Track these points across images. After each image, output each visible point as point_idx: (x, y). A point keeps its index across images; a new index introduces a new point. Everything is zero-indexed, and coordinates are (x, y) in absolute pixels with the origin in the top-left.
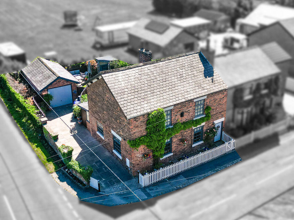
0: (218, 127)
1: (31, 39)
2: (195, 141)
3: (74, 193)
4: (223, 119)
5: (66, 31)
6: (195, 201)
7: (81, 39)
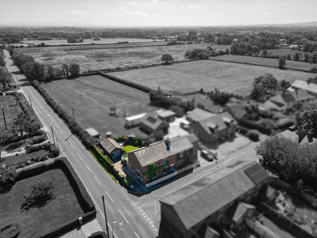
0: (172, 167)
1: (97, 122)
2: (164, 172)
3: (126, 190)
4: (173, 164)
5: (111, 117)
6: (163, 192)
7: (119, 122)
